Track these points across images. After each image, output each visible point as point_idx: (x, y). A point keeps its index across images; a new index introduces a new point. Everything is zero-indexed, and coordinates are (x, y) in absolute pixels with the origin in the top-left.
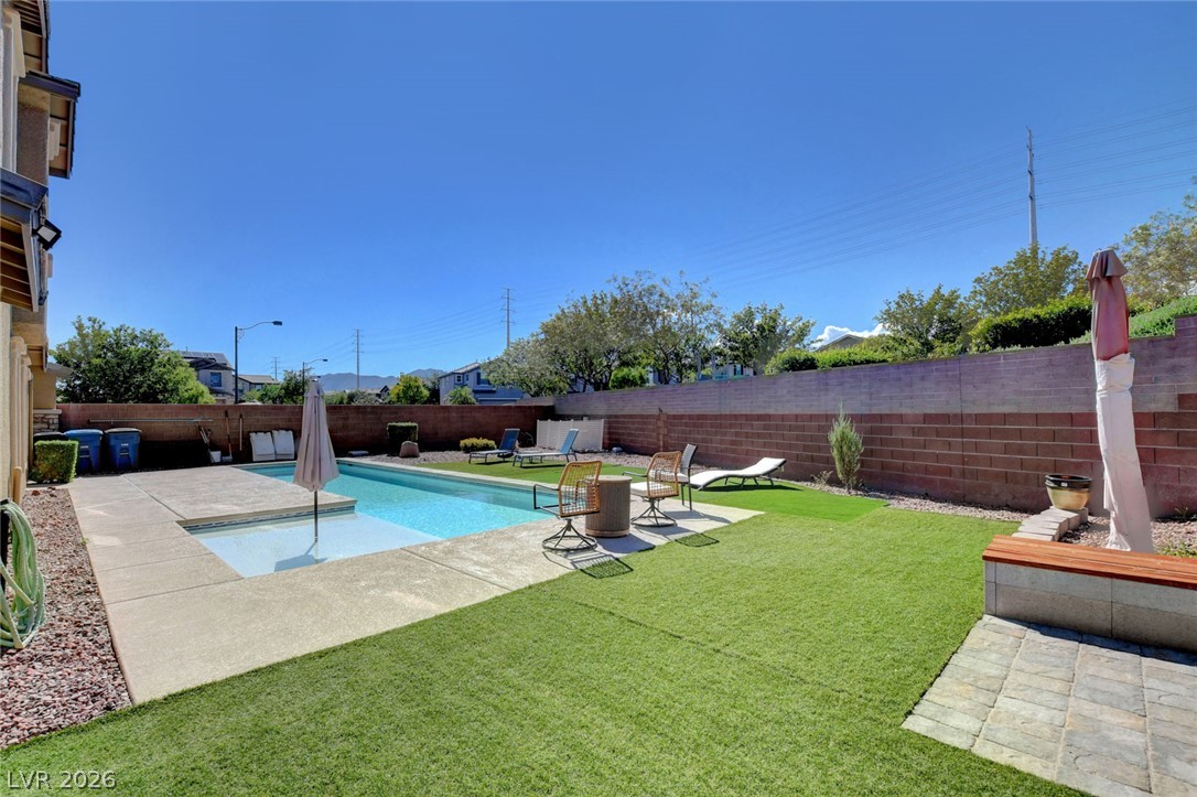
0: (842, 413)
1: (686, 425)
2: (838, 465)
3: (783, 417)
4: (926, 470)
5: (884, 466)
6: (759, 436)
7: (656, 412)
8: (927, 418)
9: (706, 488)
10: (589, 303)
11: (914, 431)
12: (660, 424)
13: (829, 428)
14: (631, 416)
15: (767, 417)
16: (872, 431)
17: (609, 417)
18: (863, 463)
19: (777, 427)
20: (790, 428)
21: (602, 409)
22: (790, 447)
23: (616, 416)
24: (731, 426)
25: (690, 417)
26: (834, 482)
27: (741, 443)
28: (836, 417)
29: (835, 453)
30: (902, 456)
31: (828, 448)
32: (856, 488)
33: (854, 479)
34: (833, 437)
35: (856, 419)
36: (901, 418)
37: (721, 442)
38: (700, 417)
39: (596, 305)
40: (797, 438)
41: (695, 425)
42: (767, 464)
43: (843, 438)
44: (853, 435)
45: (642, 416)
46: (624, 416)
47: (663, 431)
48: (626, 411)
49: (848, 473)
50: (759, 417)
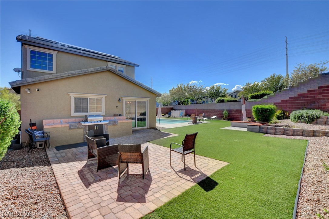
0: (225, 109)
1: (201, 111)
2: (225, 117)
3: (217, 110)
4: (236, 117)
5: (231, 117)
6: (213, 113)
7: (196, 109)
8: (236, 110)
9: (205, 120)
10: (179, 86)
11: (235, 112)
12: (196, 111)
13: (223, 112)
14: (190, 110)
15: (215, 110)
16: (230, 112)
17: (185, 110)
18: (228, 117)
19: (216, 112)
20: (218, 112)
21: (184, 108)
22: (218, 115)
23: (187, 110)
24: (209, 111)
25: (202, 110)
26: (224, 119)
27: (210, 114)
28: (224, 110)
29: (224, 115)
30: (233, 115)
31: (223, 115)
32: (227, 120)
33: (227, 119)
34: (224, 113)
35: (227, 110)
36: (233, 110)
37: (207, 114)
38: (204, 110)
39: (181, 86)
40: (219, 113)
41: (203, 111)
42: (214, 117)
43: (225, 113)
44: (227, 113)
45: (192, 110)
46: (189, 110)
47: (197, 112)
48: (189, 109)
49: (226, 118)
50: (214, 110)
